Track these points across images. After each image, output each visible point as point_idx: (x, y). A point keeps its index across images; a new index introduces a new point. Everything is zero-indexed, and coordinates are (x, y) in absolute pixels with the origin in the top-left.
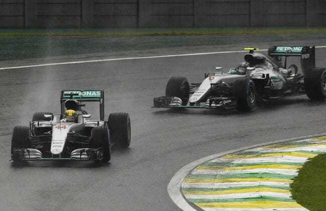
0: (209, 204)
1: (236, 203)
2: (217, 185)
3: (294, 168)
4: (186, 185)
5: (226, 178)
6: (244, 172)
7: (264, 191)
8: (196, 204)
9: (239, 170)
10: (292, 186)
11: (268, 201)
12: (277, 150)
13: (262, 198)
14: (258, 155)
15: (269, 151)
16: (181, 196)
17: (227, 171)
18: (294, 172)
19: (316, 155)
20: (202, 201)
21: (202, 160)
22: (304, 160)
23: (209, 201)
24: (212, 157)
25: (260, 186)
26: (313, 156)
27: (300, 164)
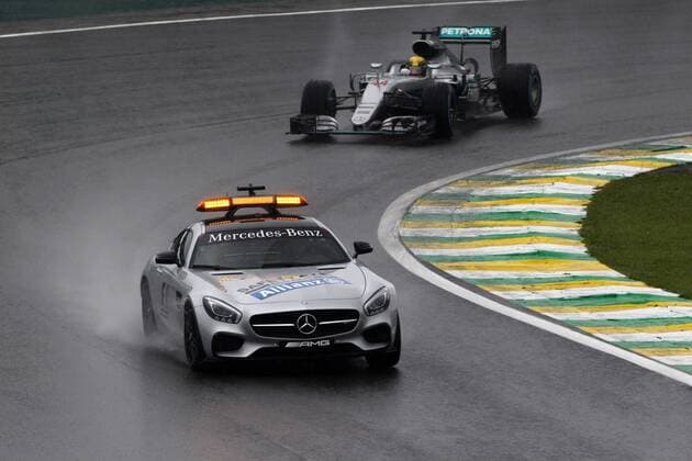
0: (456, 264)
1: (499, 263)
2: (459, 232)
3: (576, 204)
4: (407, 231)
5: (468, 219)
6: (495, 209)
7: (539, 242)
8: (434, 264)
9: (486, 208)
10: (582, 233)
11: (551, 260)
12: (538, 172)
13: (539, 254)
14: (509, 181)
15: (526, 174)
16: (404, 251)
17: (466, 209)
18: (579, 211)
19: (607, 182)
20: (443, 259)
21: (420, 190)
22: (589, 190)
23: (454, 260)
24: (435, 184)
25: (530, 234)
26: (603, 183)
27: (584, 196)
